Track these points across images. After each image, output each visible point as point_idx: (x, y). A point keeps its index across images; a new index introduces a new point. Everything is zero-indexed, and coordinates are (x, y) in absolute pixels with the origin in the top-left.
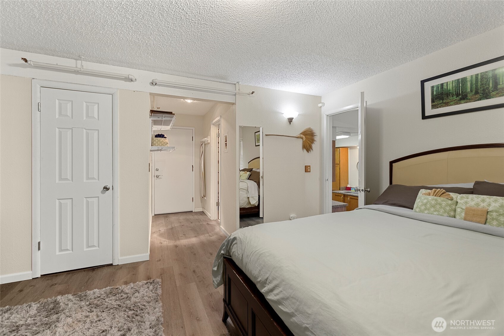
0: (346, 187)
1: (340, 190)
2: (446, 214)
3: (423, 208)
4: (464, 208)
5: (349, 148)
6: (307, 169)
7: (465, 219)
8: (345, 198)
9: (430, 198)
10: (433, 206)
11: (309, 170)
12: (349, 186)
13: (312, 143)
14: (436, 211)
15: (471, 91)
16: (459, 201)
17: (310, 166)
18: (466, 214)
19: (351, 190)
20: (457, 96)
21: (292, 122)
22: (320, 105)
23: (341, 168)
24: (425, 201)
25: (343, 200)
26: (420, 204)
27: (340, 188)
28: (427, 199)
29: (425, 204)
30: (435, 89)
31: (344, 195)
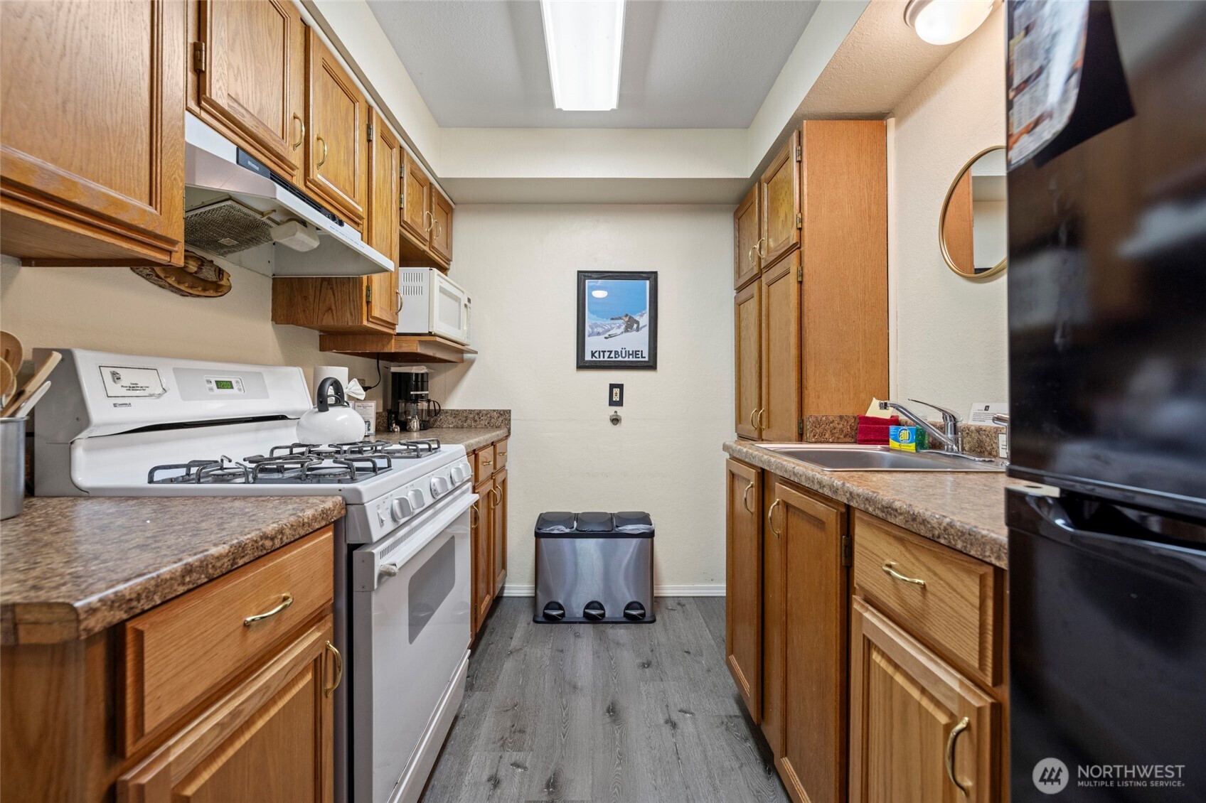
0: (862, 420)
1: (801, 437)
5: (891, 121)
19: (893, 443)
27: (801, 421)
31: (764, 476)
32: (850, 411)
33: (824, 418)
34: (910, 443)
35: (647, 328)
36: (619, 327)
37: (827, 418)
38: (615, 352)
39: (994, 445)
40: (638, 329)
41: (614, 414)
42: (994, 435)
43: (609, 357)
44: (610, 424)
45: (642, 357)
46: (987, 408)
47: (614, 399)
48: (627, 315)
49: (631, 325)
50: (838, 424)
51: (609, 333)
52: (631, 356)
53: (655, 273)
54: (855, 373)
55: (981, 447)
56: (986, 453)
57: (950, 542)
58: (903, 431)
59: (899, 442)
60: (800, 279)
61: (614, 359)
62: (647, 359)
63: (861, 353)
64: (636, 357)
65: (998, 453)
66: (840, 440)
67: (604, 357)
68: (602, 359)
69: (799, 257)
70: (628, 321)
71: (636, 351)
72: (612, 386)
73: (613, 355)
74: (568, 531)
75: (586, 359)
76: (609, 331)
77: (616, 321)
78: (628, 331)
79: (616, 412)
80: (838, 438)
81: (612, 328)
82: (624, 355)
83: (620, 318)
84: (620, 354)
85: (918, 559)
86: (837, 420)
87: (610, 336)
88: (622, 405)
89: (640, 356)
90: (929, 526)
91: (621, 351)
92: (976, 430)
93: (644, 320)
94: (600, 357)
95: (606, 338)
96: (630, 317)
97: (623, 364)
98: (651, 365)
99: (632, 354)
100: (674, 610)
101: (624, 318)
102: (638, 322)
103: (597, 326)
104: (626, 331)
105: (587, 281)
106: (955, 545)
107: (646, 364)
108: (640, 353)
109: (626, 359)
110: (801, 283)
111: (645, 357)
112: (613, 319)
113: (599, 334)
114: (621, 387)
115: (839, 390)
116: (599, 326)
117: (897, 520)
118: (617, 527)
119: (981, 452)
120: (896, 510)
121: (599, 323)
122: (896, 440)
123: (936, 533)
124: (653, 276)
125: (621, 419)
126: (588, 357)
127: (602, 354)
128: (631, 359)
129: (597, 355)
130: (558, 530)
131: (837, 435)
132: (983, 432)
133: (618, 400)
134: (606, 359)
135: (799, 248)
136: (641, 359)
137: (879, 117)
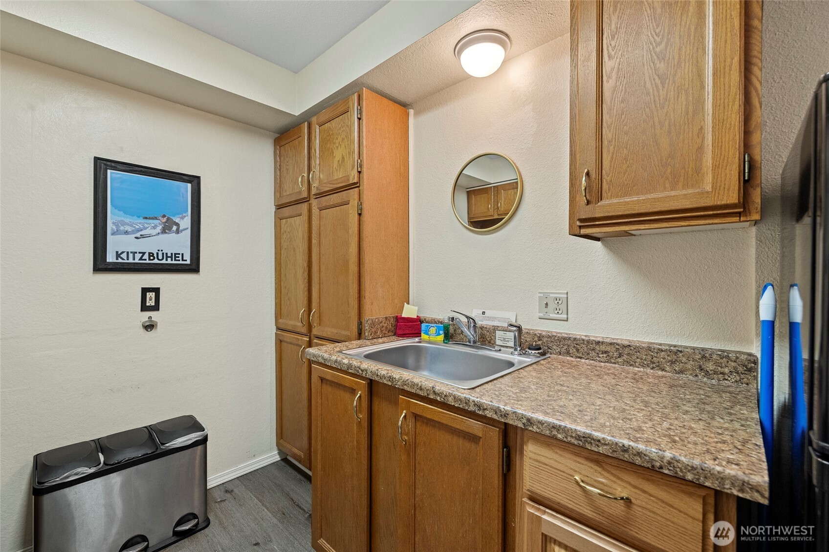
0: (399, 320)
1: (360, 336)
5: (411, 112)
8: (376, 407)
12: (409, 312)
19: (424, 336)
23: (365, 206)
25: (365, 424)
27: (360, 324)
31: (372, 385)
32: (390, 313)
33: (377, 320)
34: (436, 336)
35: (189, 231)
36: (154, 228)
37: (379, 320)
38: (149, 253)
39: (492, 337)
40: (178, 231)
41: (147, 319)
42: (492, 331)
43: (141, 259)
44: (142, 330)
45: (183, 260)
46: (484, 313)
47: (148, 304)
48: (164, 216)
49: (169, 226)
50: (385, 323)
51: (142, 233)
52: (169, 259)
53: (199, 178)
54: (392, 285)
55: (483, 338)
56: (487, 342)
57: (676, 473)
58: (432, 328)
59: (429, 335)
60: (359, 212)
61: (148, 261)
62: (188, 262)
63: (395, 271)
64: (175, 260)
65: (495, 342)
66: (386, 335)
67: (134, 259)
68: (131, 260)
69: (358, 194)
70: (166, 222)
71: (175, 254)
72: (145, 291)
73: (146, 256)
74: (92, 470)
75: (107, 261)
76: (142, 230)
77: (151, 221)
78: (166, 233)
79: (150, 318)
80: (385, 334)
81: (145, 228)
82: (160, 257)
83: (156, 218)
84: (155, 256)
85: (619, 478)
86: (384, 319)
87: (142, 236)
88: (159, 310)
89: (180, 258)
90: (648, 458)
91: (157, 254)
92: (480, 327)
93: (186, 223)
94: (128, 259)
95: (137, 238)
96: (168, 219)
97: (161, 267)
98: (194, 267)
99: (171, 257)
100: (224, 500)
101: (161, 218)
102: (178, 225)
103: (124, 223)
104: (164, 231)
105: (109, 171)
106: (684, 476)
107: (187, 268)
108: (180, 256)
109: (164, 261)
110: (360, 214)
111: (186, 260)
112: (146, 218)
113: (126, 233)
114: (157, 291)
115: (383, 298)
116: (128, 224)
117: (600, 448)
118: (163, 444)
119: (483, 341)
120: (599, 441)
121: (127, 220)
122: (426, 333)
123: (658, 464)
124: (196, 181)
125: (157, 325)
126: (111, 258)
127: (131, 255)
128: (169, 261)
129: (124, 256)
130: (76, 474)
131: (384, 332)
132: (485, 329)
133: (153, 304)
134: (137, 261)
135: (359, 187)
136: (181, 262)
137: (405, 105)
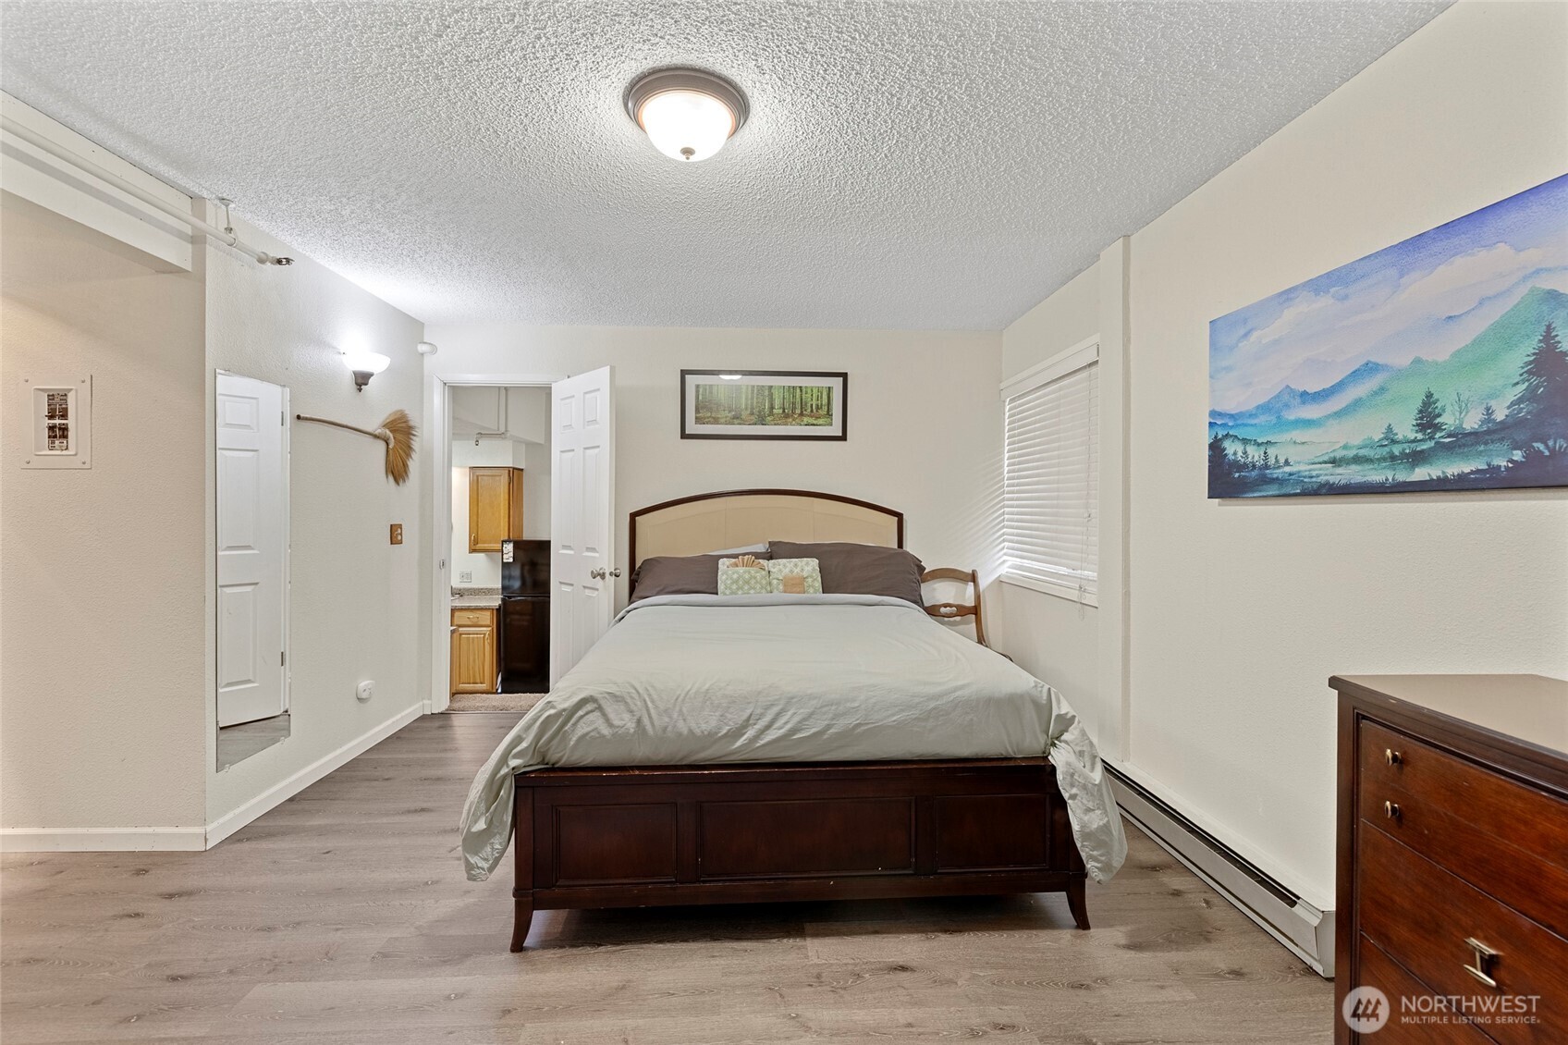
2: (764, 591)
3: (734, 587)
4: (781, 578)
6: (395, 535)
7: (785, 592)
9: (741, 570)
10: (747, 582)
11: (399, 537)
13: (409, 455)
14: (751, 588)
15: (746, 409)
16: (772, 570)
17: (400, 526)
18: (785, 586)
20: (730, 412)
21: (366, 384)
22: (422, 348)
24: (735, 576)
26: (729, 582)
28: (737, 573)
29: (736, 582)
30: (701, 390)
